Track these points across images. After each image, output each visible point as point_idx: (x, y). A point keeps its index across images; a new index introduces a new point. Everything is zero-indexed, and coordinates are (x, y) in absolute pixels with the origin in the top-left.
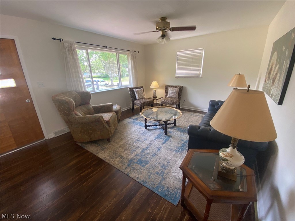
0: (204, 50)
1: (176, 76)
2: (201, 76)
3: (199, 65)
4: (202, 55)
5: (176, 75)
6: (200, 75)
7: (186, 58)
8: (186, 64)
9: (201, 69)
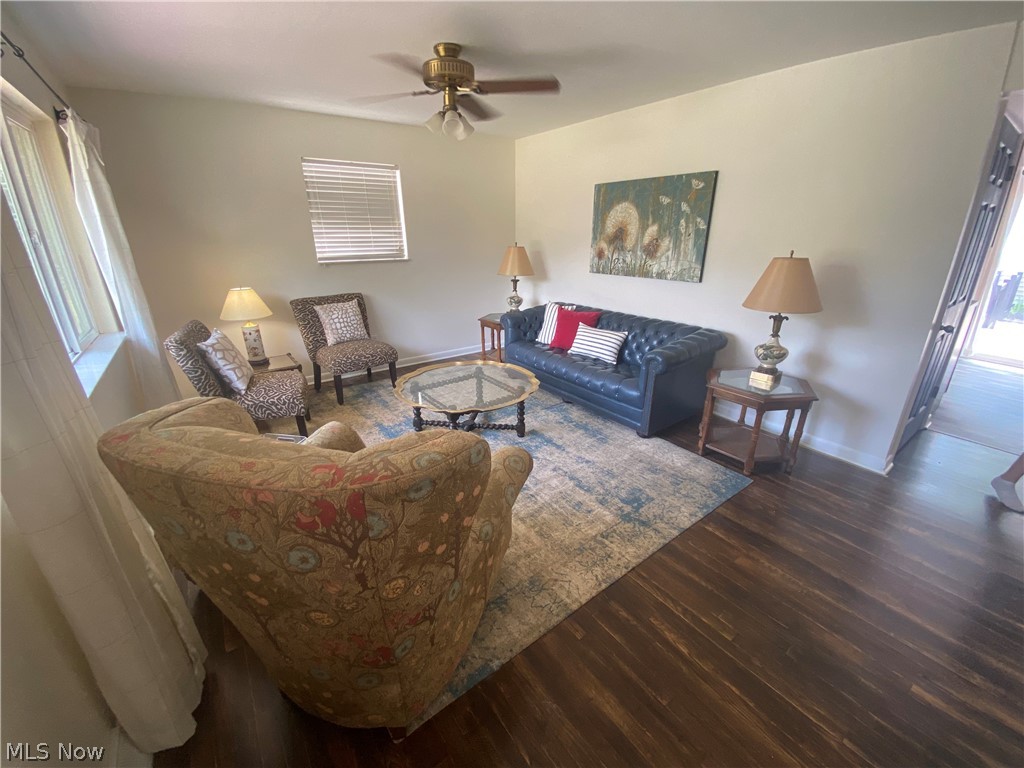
0: (398, 173)
1: (321, 259)
2: (406, 253)
3: (393, 220)
4: (395, 187)
5: (319, 256)
6: (403, 250)
7: (344, 189)
8: (347, 214)
9: (400, 233)
